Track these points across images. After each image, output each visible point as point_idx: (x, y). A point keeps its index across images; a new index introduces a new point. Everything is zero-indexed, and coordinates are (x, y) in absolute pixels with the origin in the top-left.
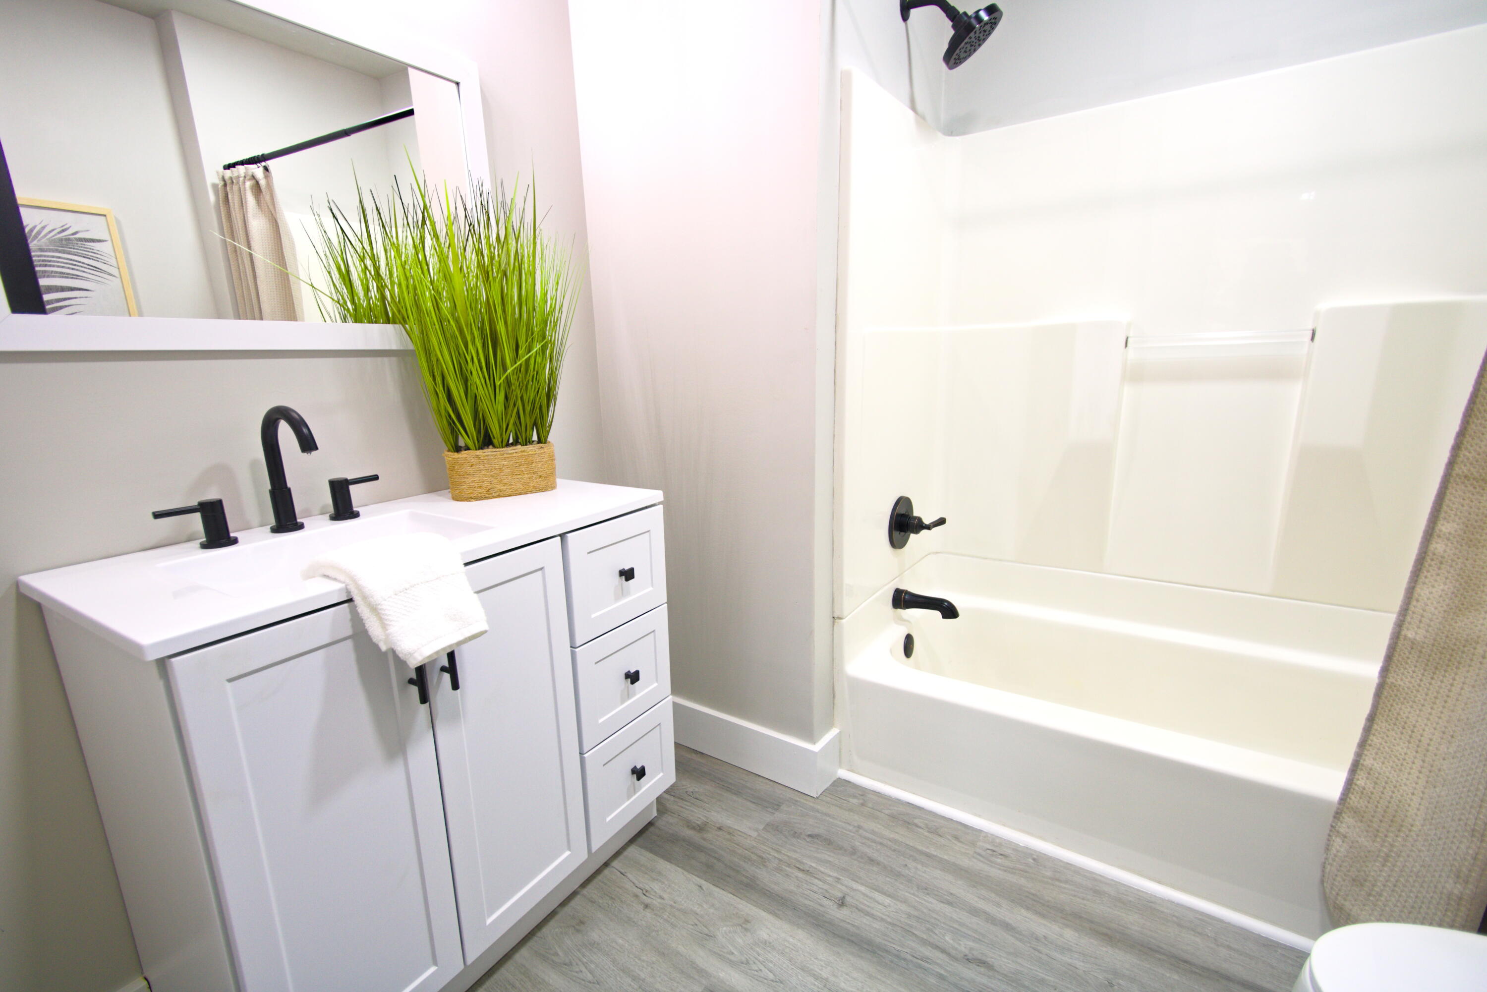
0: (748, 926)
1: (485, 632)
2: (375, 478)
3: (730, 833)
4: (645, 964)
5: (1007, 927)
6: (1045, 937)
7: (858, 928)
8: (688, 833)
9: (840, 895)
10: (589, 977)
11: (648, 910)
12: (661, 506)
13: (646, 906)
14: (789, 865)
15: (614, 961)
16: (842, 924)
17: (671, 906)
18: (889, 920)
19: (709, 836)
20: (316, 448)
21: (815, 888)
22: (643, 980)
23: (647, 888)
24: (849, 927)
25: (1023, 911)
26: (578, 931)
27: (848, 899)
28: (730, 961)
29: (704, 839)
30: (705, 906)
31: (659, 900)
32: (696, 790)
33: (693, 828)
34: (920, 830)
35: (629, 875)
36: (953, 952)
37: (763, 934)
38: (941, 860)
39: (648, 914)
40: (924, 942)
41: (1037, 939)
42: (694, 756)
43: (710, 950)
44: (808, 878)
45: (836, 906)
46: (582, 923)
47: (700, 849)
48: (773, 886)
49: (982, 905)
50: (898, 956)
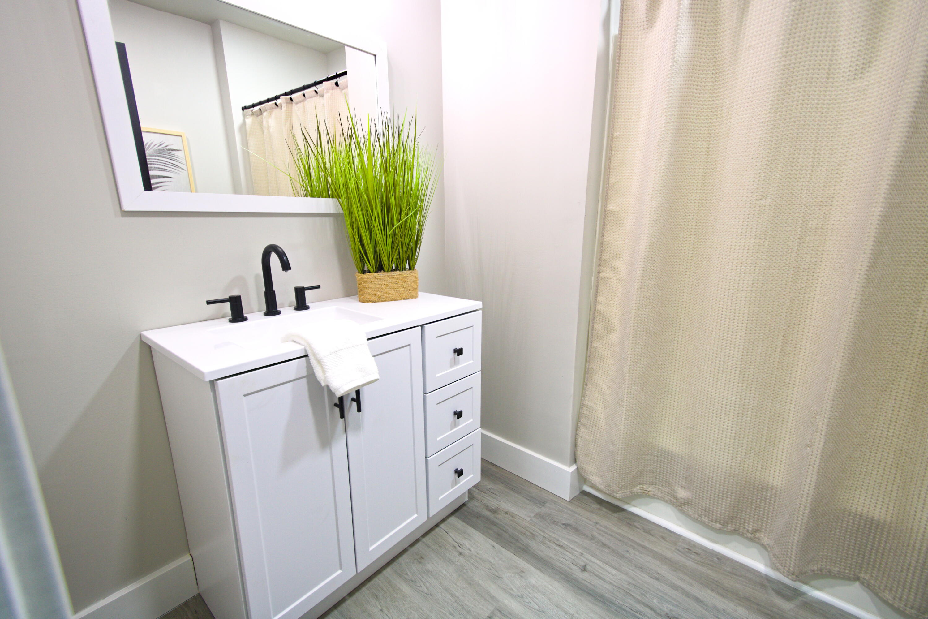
0: (523, 575)
1: (378, 379)
2: (318, 287)
3: (513, 517)
4: (459, 588)
5: (697, 600)
6: (724, 610)
7: (594, 586)
8: (487, 513)
9: (583, 564)
10: (426, 591)
11: (462, 556)
12: (481, 311)
13: (461, 554)
14: (550, 541)
15: (440, 583)
16: (583, 582)
17: (475, 556)
18: (615, 584)
19: (499, 516)
20: (290, 269)
21: (566, 558)
22: (458, 598)
23: (461, 543)
24: (588, 584)
25: (709, 591)
26: (420, 563)
27: (588, 567)
28: (512, 594)
29: (497, 518)
30: (497, 559)
31: (469, 551)
32: (492, 487)
33: (490, 511)
34: (638, 530)
35: (450, 533)
36: (659, 611)
37: (533, 581)
38: (652, 551)
39: (461, 559)
40: (639, 602)
41: (718, 610)
42: (491, 467)
43: (499, 586)
44: (562, 550)
45: (580, 570)
46: (422, 558)
47: (494, 523)
48: (539, 552)
49: (679, 583)
50: (621, 608)
